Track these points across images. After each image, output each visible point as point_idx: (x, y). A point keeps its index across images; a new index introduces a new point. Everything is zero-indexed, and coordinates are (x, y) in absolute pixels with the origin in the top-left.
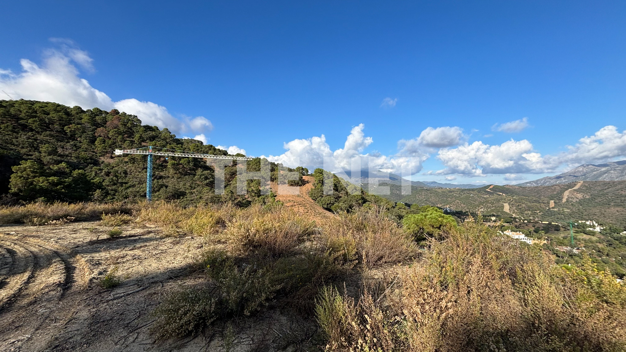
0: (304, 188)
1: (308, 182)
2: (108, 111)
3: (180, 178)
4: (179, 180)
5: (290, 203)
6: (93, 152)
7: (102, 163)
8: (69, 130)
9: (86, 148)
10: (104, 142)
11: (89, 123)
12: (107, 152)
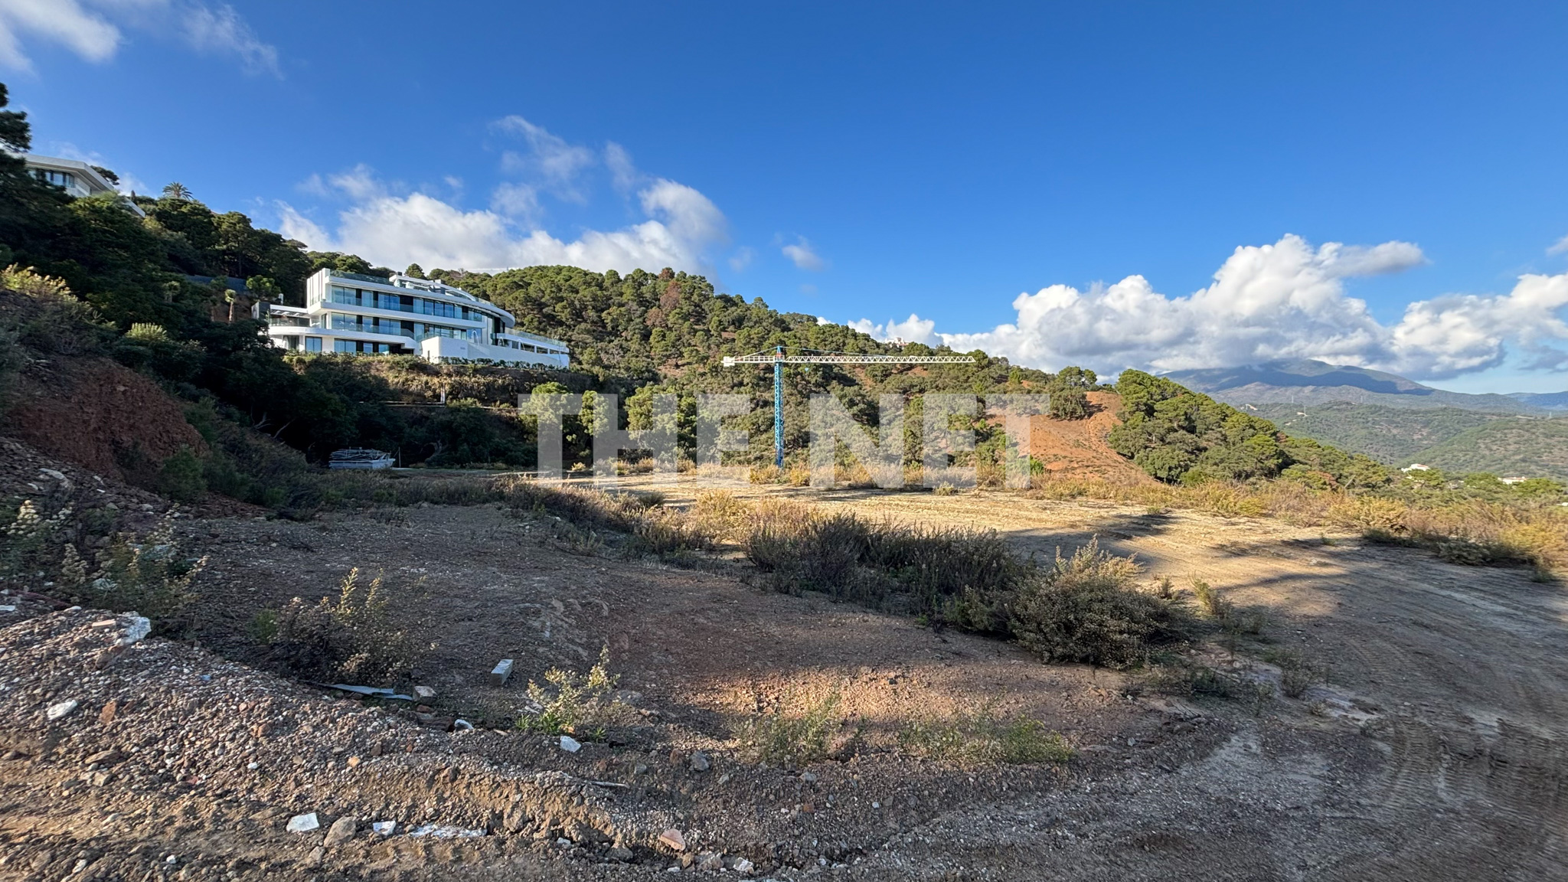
0: (1091, 424)
1: (1099, 409)
2: (657, 274)
3: (801, 403)
4: (799, 408)
5: (1060, 463)
6: (648, 357)
7: (665, 377)
8: (610, 318)
9: (637, 351)
10: (664, 336)
11: (633, 301)
12: (668, 357)
